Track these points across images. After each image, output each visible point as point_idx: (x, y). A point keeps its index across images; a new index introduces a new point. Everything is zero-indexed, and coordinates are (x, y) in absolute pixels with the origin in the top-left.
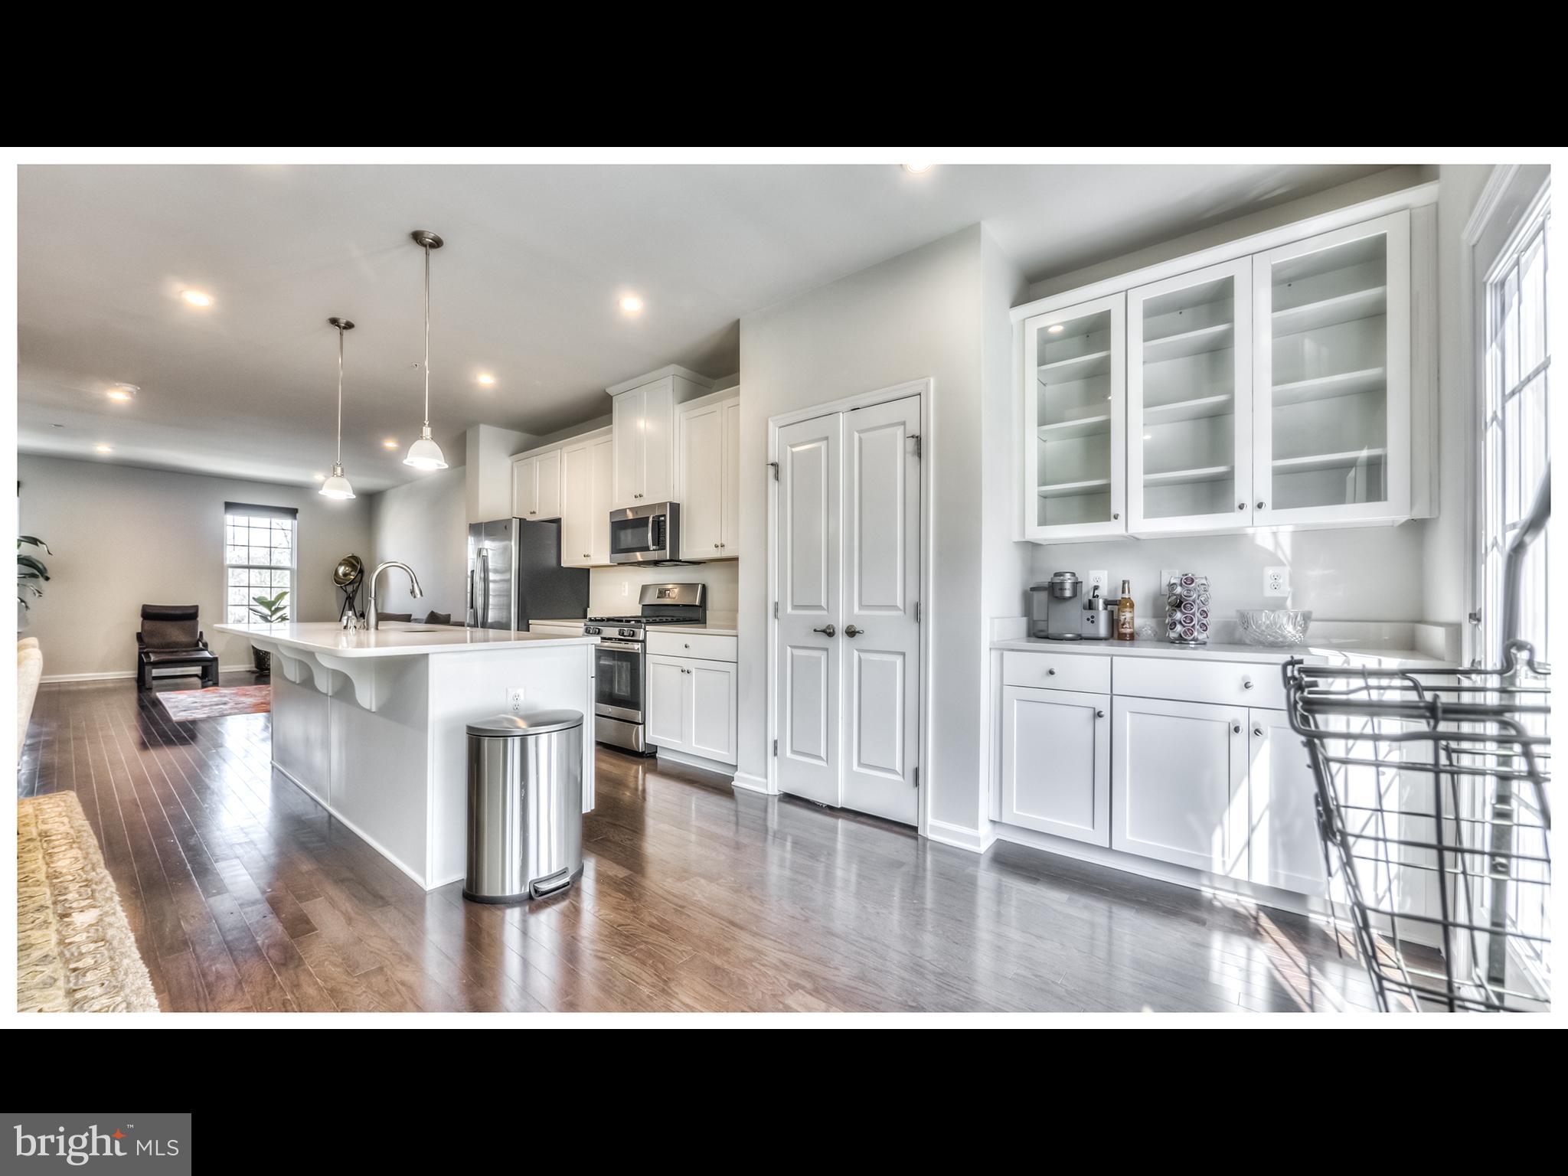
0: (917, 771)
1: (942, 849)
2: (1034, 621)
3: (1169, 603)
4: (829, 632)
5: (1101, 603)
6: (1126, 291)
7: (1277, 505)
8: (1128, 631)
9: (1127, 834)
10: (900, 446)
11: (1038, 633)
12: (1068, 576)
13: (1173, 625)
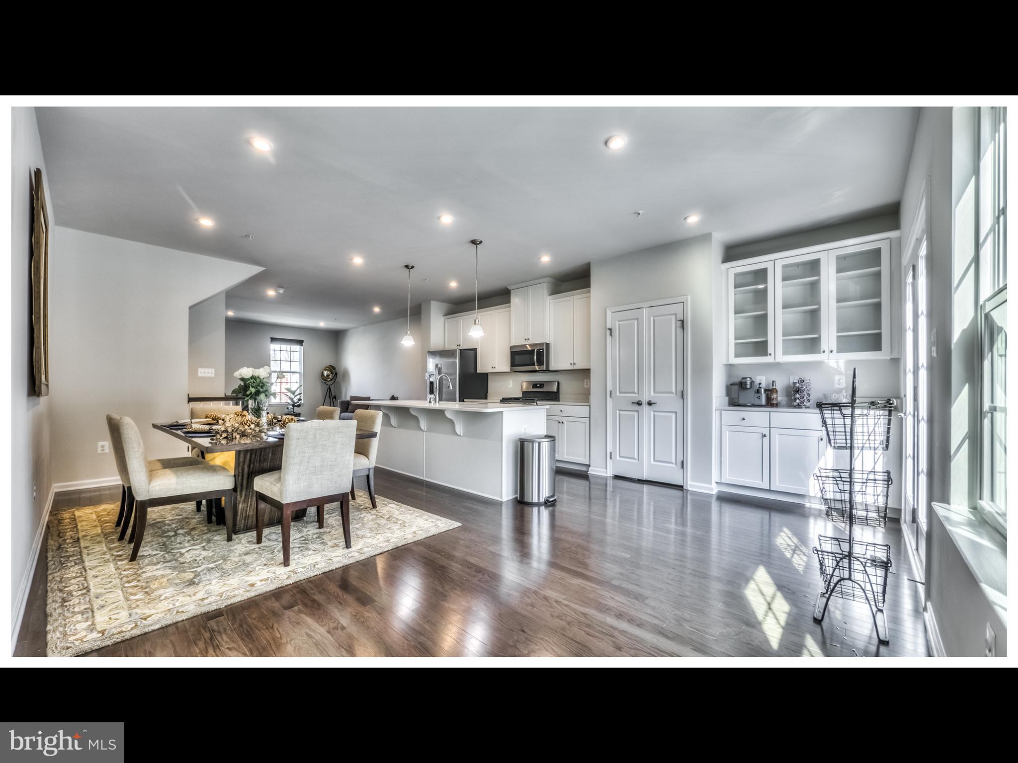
0: (683, 462)
1: (694, 493)
2: (732, 398)
3: (794, 391)
4: (639, 404)
5: (763, 390)
6: (775, 260)
7: (838, 352)
8: (775, 402)
9: (777, 483)
10: (673, 325)
11: (734, 403)
12: (748, 379)
13: (795, 400)
